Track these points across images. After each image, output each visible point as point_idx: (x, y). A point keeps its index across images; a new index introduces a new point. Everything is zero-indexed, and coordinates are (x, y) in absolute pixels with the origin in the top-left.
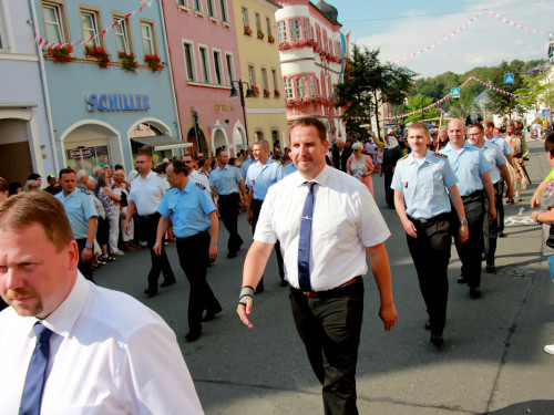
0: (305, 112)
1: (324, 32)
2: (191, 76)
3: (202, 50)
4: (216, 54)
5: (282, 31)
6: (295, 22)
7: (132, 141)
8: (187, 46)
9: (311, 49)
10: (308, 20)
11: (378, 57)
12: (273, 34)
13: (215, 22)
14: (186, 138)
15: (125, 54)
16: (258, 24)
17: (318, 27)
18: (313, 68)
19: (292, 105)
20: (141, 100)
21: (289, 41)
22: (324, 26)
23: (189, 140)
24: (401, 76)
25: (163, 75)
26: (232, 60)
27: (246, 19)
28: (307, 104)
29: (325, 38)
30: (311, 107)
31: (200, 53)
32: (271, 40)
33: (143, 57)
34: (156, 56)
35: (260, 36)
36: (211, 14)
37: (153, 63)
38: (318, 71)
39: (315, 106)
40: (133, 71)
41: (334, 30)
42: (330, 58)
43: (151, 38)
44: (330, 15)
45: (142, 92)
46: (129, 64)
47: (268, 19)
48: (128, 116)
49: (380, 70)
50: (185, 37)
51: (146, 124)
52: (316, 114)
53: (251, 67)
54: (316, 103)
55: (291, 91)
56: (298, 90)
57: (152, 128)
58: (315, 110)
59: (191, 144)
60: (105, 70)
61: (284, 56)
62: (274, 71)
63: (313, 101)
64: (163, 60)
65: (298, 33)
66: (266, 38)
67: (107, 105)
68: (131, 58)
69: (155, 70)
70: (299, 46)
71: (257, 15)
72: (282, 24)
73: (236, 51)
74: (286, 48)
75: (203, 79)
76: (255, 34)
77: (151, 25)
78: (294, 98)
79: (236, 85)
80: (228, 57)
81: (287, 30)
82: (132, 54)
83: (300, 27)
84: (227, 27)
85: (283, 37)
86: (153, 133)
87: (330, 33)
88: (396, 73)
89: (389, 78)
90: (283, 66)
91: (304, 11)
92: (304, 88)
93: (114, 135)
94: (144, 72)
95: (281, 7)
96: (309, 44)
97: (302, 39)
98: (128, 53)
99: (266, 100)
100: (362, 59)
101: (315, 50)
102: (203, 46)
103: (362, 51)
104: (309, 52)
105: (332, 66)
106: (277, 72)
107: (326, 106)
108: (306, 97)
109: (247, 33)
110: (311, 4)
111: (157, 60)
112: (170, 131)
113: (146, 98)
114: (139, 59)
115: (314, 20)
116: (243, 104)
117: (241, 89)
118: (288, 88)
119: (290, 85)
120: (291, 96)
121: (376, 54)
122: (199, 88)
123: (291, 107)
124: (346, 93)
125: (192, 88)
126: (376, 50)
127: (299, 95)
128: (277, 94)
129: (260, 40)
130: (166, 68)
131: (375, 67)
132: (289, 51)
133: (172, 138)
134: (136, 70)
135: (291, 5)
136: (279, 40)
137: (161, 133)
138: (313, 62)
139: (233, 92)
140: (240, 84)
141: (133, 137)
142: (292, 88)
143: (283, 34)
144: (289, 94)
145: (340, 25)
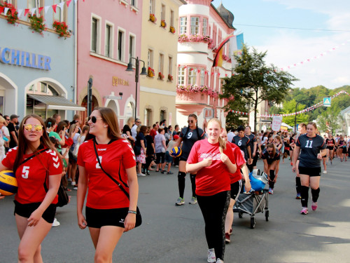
0: (192, 99)
1: (220, 32)
2: (95, 48)
3: (109, 27)
4: (121, 33)
5: (184, 25)
6: (196, 19)
7: (28, 96)
8: (95, 20)
9: (207, 45)
10: (207, 19)
11: (264, 59)
12: (175, 26)
13: (124, 4)
14: (80, 102)
15: (35, 16)
16: (163, 14)
17: (215, 27)
18: (205, 61)
19: (182, 91)
20: (44, 61)
21: (188, 35)
22: (221, 27)
23: (84, 104)
24: (282, 78)
25: (68, 42)
26: (135, 41)
27: (152, 8)
28: (196, 92)
29: (220, 38)
30: (199, 95)
31: (106, 29)
32: (172, 31)
33: (52, 23)
34: (64, 23)
35: (163, 25)
37: (61, 29)
38: (209, 65)
39: (202, 95)
40: (40, 33)
41: (228, 33)
44: (227, 19)
45: (45, 54)
46: (37, 25)
47: (172, 12)
48: (29, 72)
49: (264, 70)
50: (95, 13)
51: (44, 84)
52: (203, 102)
53: (151, 51)
54: (203, 92)
55: (183, 78)
56: (190, 78)
57: (50, 87)
58: (202, 99)
59: (84, 109)
60: (12, 25)
61: (182, 47)
62: (170, 58)
63: (201, 91)
64: (70, 28)
65: (197, 29)
66: (168, 28)
67: (9, 59)
68: (40, 20)
69: (61, 35)
70: (196, 40)
71: (163, 6)
72: (184, 19)
73: (139, 34)
74: (185, 40)
75: (105, 53)
76: (158, 22)
78: (185, 85)
79: (134, 62)
80: (131, 38)
81: (188, 26)
82: (42, 17)
83: (200, 24)
84: (135, 11)
85: (183, 30)
86: (49, 93)
87: (224, 34)
88: (278, 75)
89: (270, 79)
90: (178, 55)
91: (205, 10)
92: (195, 77)
93: (11, 87)
94: (50, 36)
95: (185, 3)
96: (205, 40)
97: (199, 35)
98: (38, 16)
99: (160, 82)
100: (250, 59)
101: (209, 46)
102: (110, 23)
103: (250, 52)
104: (204, 47)
106: (173, 60)
107: (212, 96)
108: (196, 86)
109: (152, 20)
110: (212, 6)
111: (65, 27)
112: (67, 94)
113: (48, 60)
114: (48, 23)
115: (213, 21)
116: (137, 80)
117: (137, 66)
118: (181, 75)
119: (183, 73)
120: (183, 83)
121: (263, 56)
122: (100, 60)
123: (181, 93)
124: (231, 86)
125: (94, 59)
126: (263, 53)
127: (189, 83)
128: (170, 78)
129: (162, 28)
130: (72, 36)
131: (261, 67)
132: (187, 44)
133: (67, 100)
134: (43, 32)
135: (194, 3)
136: (180, 32)
137: (57, 95)
138: (206, 56)
139: (129, 67)
140: (137, 61)
141: (30, 93)
142: (185, 76)
143: (183, 28)
144: (181, 81)
145: (235, 29)
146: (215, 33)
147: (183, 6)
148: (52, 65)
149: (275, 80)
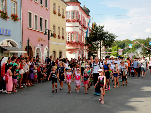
0: (73, 46)
1: (84, 17)
2: (30, 25)
3: (36, 16)
4: (41, 19)
5: (68, 15)
6: (74, 12)
7: (1, 47)
8: (30, 13)
9: (78, 23)
10: (78, 12)
11: (103, 29)
12: (64, 15)
13: (42, 6)
14: (24, 49)
15: (3, 12)
16: (59, 10)
17: (82, 15)
18: (78, 30)
19: (69, 43)
20: (8, 32)
21: (70, 19)
22: (84, 15)
23: (26, 50)
24: (111, 37)
25: (18, 23)
26: (47, 22)
27: (54, 8)
28: (74, 43)
29: (84, 20)
30: (76, 45)
31: (35, 17)
32: (63, 17)
33: (11, 15)
34: (16, 15)
35: (59, 15)
36: (41, 3)
37: (15, 18)
38: (80, 32)
39: (77, 45)
40: (6, 19)
41: (88, 18)
42: (85, 28)
43: (15, 8)
44: (87, 12)
45: (8, 29)
46: (4, 16)
47: (63, 9)
48: (1, 37)
49: (103, 33)
50: (30, 10)
51: (8, 41)
52: (77, 48)
53: (54, 26)
54: (78, 43)
55: (69, 38)
56: (71, 38)
57: (11, 43)
58: (77, 46)
59: (26, 52)
61: (68, 24)
62: (63, 29)
63: (77, 43)
64: (19, 17)
65: (74, 16)
66: (61, 16)
68: (5, 14)
69: (15, 20)
70: (74, 21)
71: (59, 7)
73: (49, 19)
74: (69, 21)
75: (35, 27)
76: (57, 14)
77: (16, 2)
78: (69, 40)
79: (47, 31)
80: (46, 21)
81: (70, 15)
82: (6, 12)
83: (75, 14)
84: (47, 9)
85: (68, 17)
86: (10, 45)
87: (86, 18)
88: (109, 35)
89: (106, 37)
90: (66, 28)
91: (77, 8)
92: (74, 37)
94: (10, 21)
95: (69, 6)
96: (78, 21)
97: (75, 19)
98: (5, 12)
99: (59, 39)
100: (97, 28)
101: (80, 24)
102: (36, 15)
103: (97, 26)
104: (77, 24)
105: (85, 31)
106: (64, 30)
107: (81, 45)
108: (74, 40)
109: (55, 13)
110: (80, 6)
111: (17, 17)
112: (18, 46)
113: (10, 31)
114: (9, 15)
115: (81, 13)
116: (49, 39)
117: (49, 33)
118: (68, 36)
119: (69, 36)
120: (69, 39)
121: (103, 27)
122: (33, 31)
123: (68, 44)
124: (89, 41)
125: (30, 30)
126: (103, 26)
127: (71, 40)
128: (63, 38)
129: (59, 16)
130: (20, 21)
131: (102, 32)
132: (70, 23)
133: (18, 48)
134: (7, 19)
135: (72, 5)
136: (67, 18)
137: (14, 46)
138: (78, 28)
139: (45, 33)
140: (49, 31)
141: (2, 46)
142: (69, 37)
143: (68, 16)
144: (68, 39)
145: (90, 16)
146: (82, 18)
147: (68, 6)
148: (11, 33)
149: (108, 38)
